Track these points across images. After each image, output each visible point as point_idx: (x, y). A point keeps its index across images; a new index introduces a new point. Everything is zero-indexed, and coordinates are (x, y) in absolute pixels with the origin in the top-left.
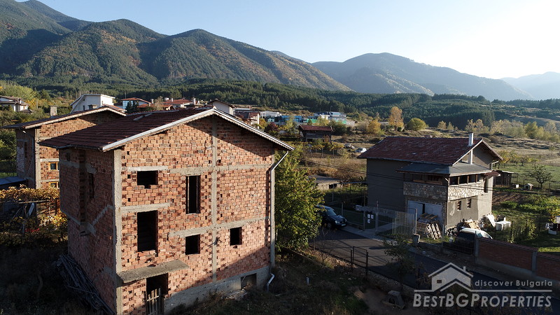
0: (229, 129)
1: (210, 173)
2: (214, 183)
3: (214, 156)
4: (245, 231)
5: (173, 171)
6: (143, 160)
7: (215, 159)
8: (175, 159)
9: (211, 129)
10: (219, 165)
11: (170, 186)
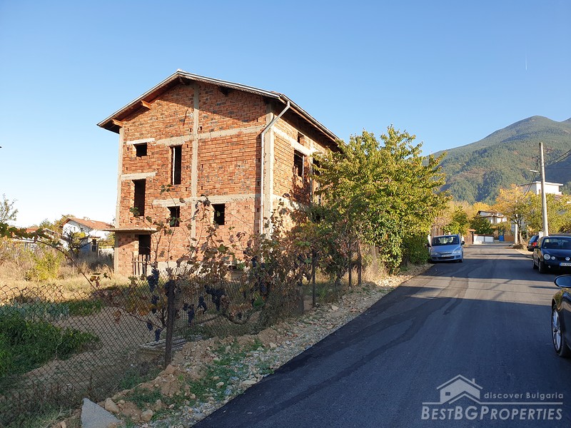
0: (211, 92)
1: (191, 141)
2: (195, 152)
3: (195, 124)
4: (229, 208)
5: (159, 142)
6: (137, 134)
7: (196, 127)
8: (160, 131)
9: (193, 96)
10: (200, 132)
11: (156, 156)
